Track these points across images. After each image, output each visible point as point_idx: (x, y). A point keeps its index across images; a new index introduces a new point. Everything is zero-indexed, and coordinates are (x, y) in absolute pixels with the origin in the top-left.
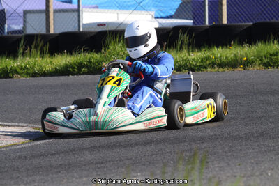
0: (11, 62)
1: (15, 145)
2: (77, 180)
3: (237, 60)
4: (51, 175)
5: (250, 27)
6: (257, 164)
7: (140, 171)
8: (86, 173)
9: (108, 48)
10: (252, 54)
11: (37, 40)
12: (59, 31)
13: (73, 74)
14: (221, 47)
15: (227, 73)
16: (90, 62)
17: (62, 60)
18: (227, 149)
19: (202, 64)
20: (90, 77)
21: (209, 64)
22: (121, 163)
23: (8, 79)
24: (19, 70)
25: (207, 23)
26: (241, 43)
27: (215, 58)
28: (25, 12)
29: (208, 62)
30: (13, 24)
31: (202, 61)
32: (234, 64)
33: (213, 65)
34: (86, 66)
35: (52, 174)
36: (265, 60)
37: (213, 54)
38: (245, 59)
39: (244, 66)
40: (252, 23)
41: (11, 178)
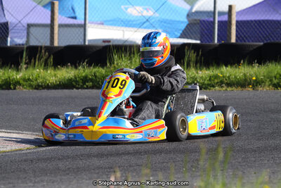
0: (14, 73)
1: (20, 150)
2: (87, 182)
3: (246, 80)
4: (59, 177)
5: (260, 47)
6: (273, 173)
7: (152, 176)
8: (95, 175)
9: (114, 63)
10: (262, 74)
11: (41, 51)
12: (64, 44)
13: (78, 88)
14: (229, 67)
15: (236, 92)
16: (95, 76)
17: (66, 73)
18: (240, 160)
19: (209, 82)
20: (95, 91)
21: (218, 83)
22: (132, 168)
23: (11, 91)
24: (21, 82)
25: (216, 41)
26: (250, 63)
27: (224, 77)
28: (29, 26)
29: (216, 81)
30: (16, 37)
31: (210, 80)
32: (243, 83)
33: (221, 83)
34: (91, 80)
35: (60, 175)
36: (275, 81)
37: (222, 73)
38: (254, 78)
39: (253, 86)
40: (262, 43)
41: (19, 178)
